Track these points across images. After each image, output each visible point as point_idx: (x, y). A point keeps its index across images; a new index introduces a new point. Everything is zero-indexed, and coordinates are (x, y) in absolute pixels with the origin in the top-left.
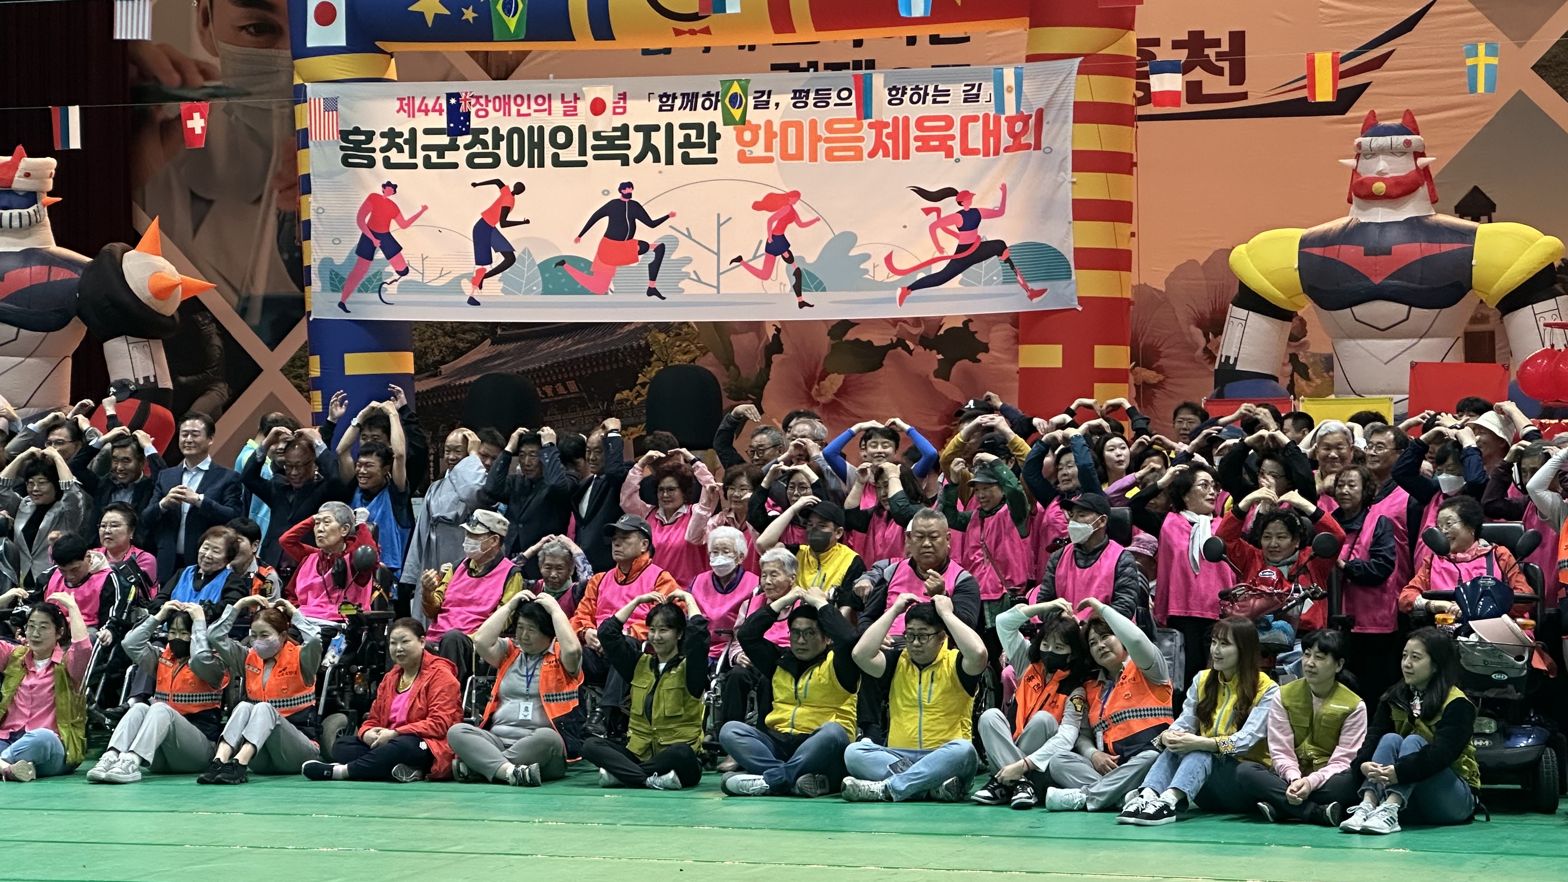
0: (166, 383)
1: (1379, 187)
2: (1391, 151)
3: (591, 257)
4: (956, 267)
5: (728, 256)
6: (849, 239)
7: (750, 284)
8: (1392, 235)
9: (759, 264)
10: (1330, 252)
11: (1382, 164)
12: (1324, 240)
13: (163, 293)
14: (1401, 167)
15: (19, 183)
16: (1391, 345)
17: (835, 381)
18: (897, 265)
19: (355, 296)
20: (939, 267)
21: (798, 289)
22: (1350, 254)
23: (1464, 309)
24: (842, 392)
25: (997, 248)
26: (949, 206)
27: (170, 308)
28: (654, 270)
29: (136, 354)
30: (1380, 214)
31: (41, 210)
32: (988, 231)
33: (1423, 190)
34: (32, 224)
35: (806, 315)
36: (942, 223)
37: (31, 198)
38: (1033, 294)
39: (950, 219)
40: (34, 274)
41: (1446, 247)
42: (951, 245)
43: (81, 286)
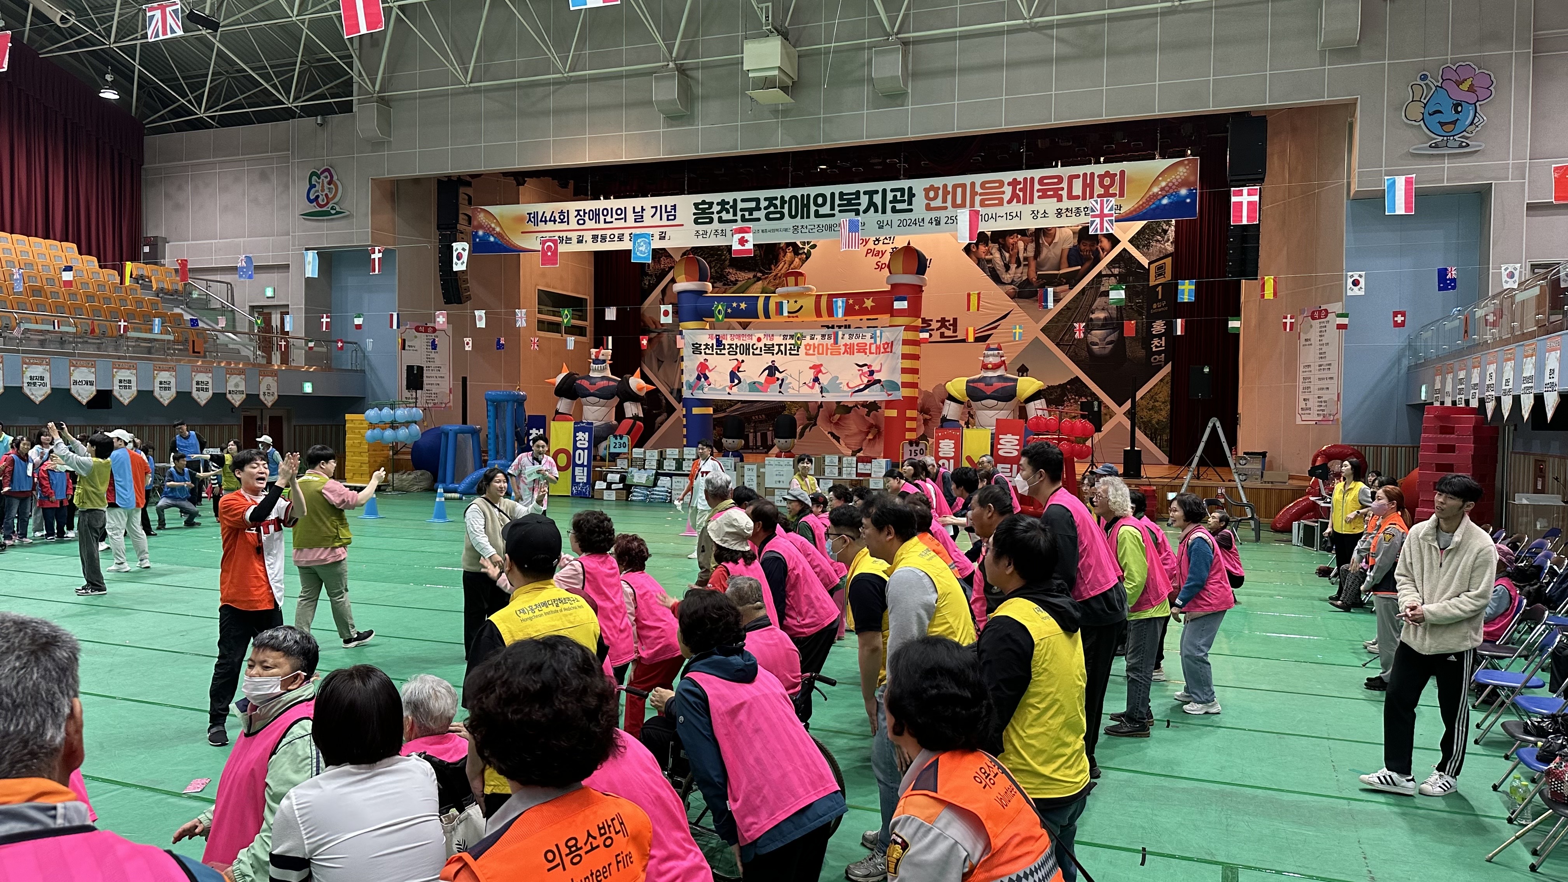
0: (641, 415)
1: (990, 366)
2: (994, 355)
3: (763, 381)
4: (867, 387)
5: (802, 382)
6: (837, 378)
7: (809, 391)
8: (994, 380)
9: (811, 385)
10: (975, 385)
11: (991, 359)
12: (974, 381)
13: (641, 389)
14: (997, 360)
15: (601, 357)
16: (992, 412)
17: (837, 416)
18: (850, 385)
19: (696, 391)
20: (862, 387)
21: (821, 392)
22: (981, 385)
23: (1013, 402)
24: (839, 420)
25: (879, 381)
26: (865, 369)
27: (643, 394)
28: (781, 386)
29: (633, 407)
30: (990, 374)
31: (607, 365)
32: (876, 376)
33: (1003, 367)
34: (604, 369)
35: (823, 400)
36: (863, 374)
37: (604, 361)
38: (889, 395)
39: (866, 373)
40: (604, 383)
41: (1009, 384)
42: (865, 380)
43: (617, 387)
